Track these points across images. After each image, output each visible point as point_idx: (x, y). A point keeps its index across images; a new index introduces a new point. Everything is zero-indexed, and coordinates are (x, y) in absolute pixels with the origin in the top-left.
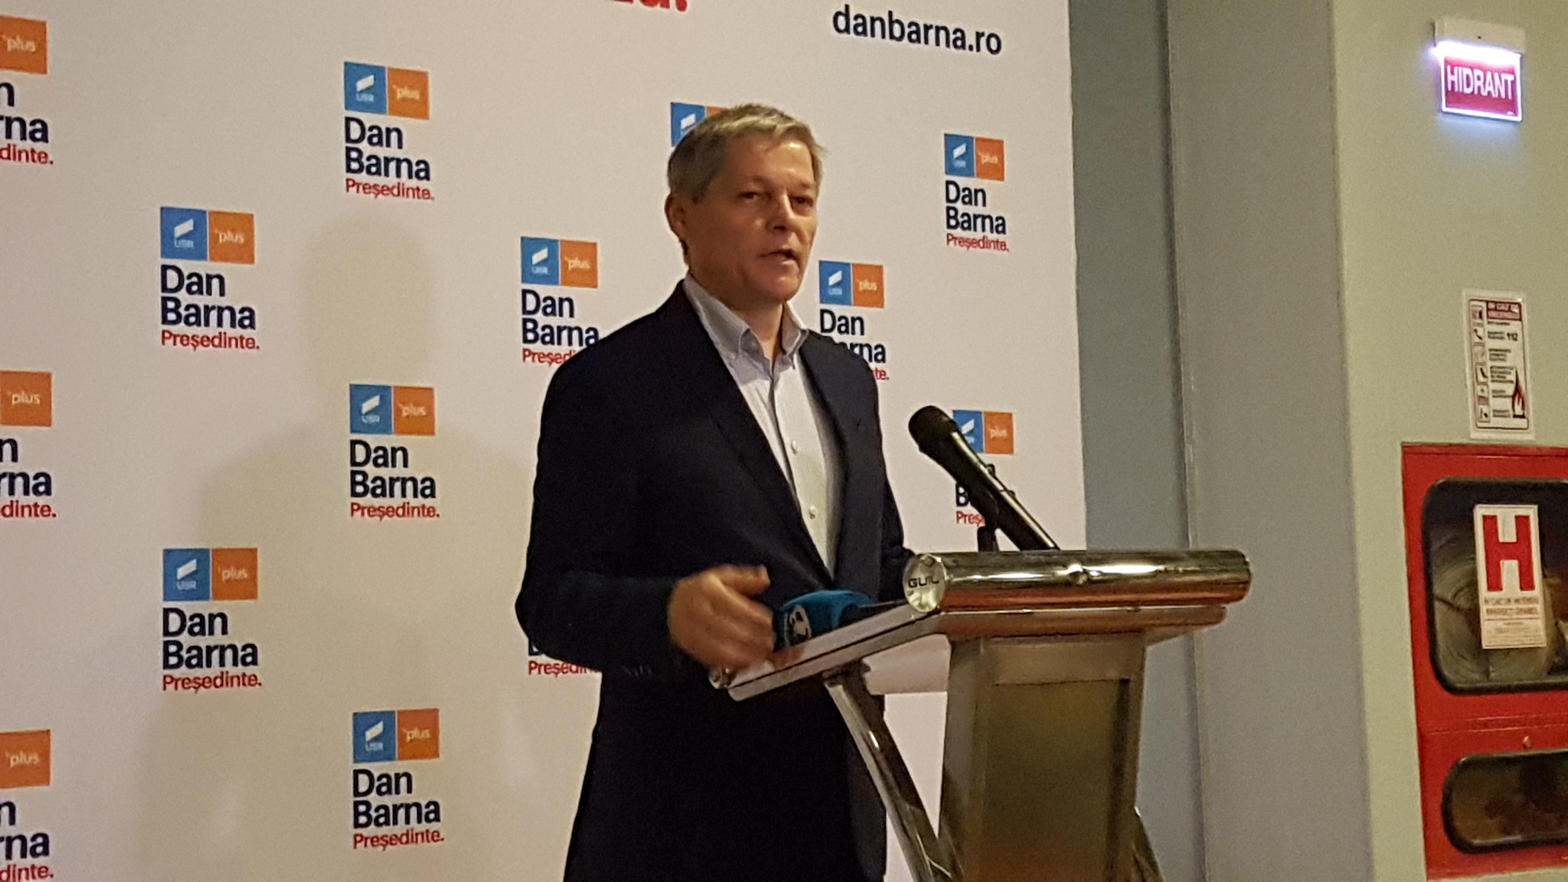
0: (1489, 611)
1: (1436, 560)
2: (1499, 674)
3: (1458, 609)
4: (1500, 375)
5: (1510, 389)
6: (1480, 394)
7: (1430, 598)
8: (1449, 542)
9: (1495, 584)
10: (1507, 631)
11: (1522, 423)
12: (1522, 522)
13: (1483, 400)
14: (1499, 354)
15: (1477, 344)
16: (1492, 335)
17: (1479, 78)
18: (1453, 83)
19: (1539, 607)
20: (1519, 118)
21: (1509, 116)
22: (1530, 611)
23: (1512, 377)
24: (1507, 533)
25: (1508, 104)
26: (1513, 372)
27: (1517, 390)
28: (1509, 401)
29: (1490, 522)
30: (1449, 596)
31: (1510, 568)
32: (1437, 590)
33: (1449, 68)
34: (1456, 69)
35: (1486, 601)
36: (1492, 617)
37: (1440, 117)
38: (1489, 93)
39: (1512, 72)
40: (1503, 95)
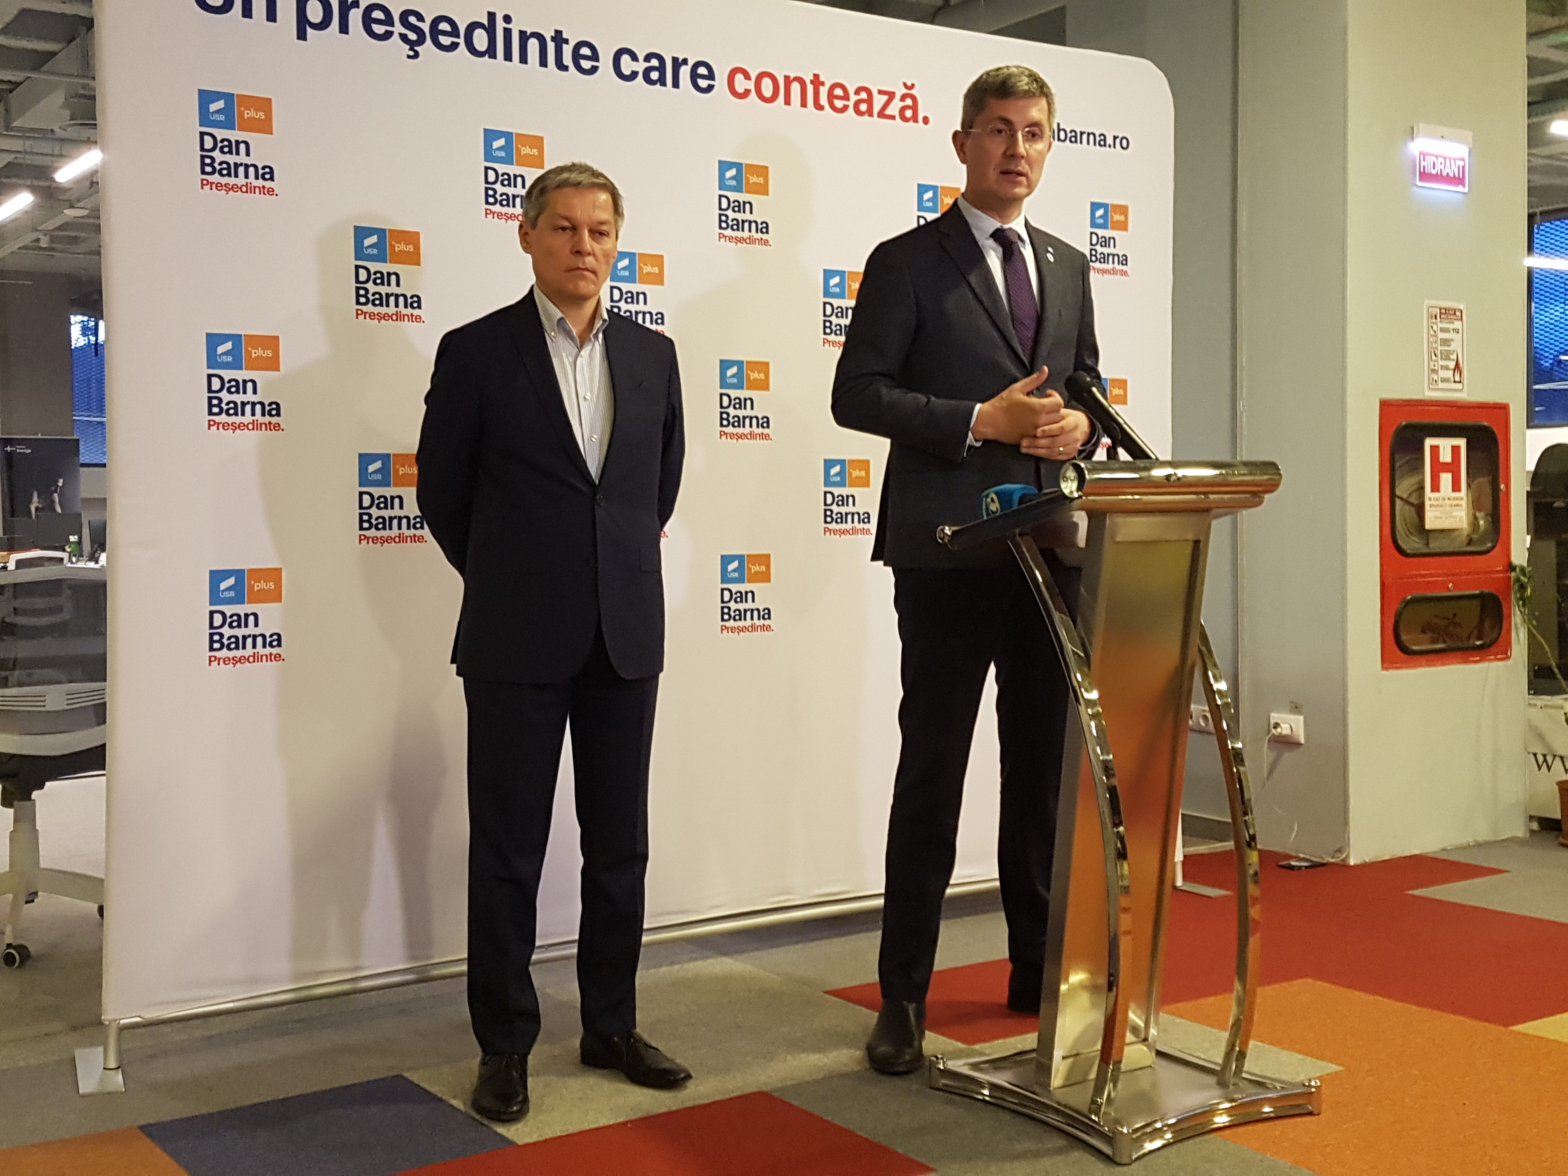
0: (1431, 506)
1: (1397, 474)
2: (1435, 545)
3: (1412, 504)
4: (1446, 356)
5: (1452, 365)
6: (1432, 367)
7: (1393, 496)
8: (1408, 461)
9: (1435, 488)
10: (1441, 518)
11: (1459, 386)
12: (1455, 450)
13: (1434, 371)
14: (1446, 342)
15: (1432, 336)
16: (1443, 330)
17: (1441, 163)
18: (1424, 167)
19: (1464, 503)
20: (1466, 190)
21: (1460, 188)
22: (1457, 505)
23: (1454, 357)
24: (1446, 456)
25: (1460, 181)
26: (1455, 354)
27: (1457, 364)
28: (1452, 372)
29: (1435, 449)
30: (1405, 496)
31: (1446, 478)
32: (1398, 493)
33: (1422, 157)
34: (1426, 157)
35: (1430, 499)
36: (1433, 508)
37: (1415, 189)
38: (1448, 174)
39: (1464, 160)
40: (1457, 175)
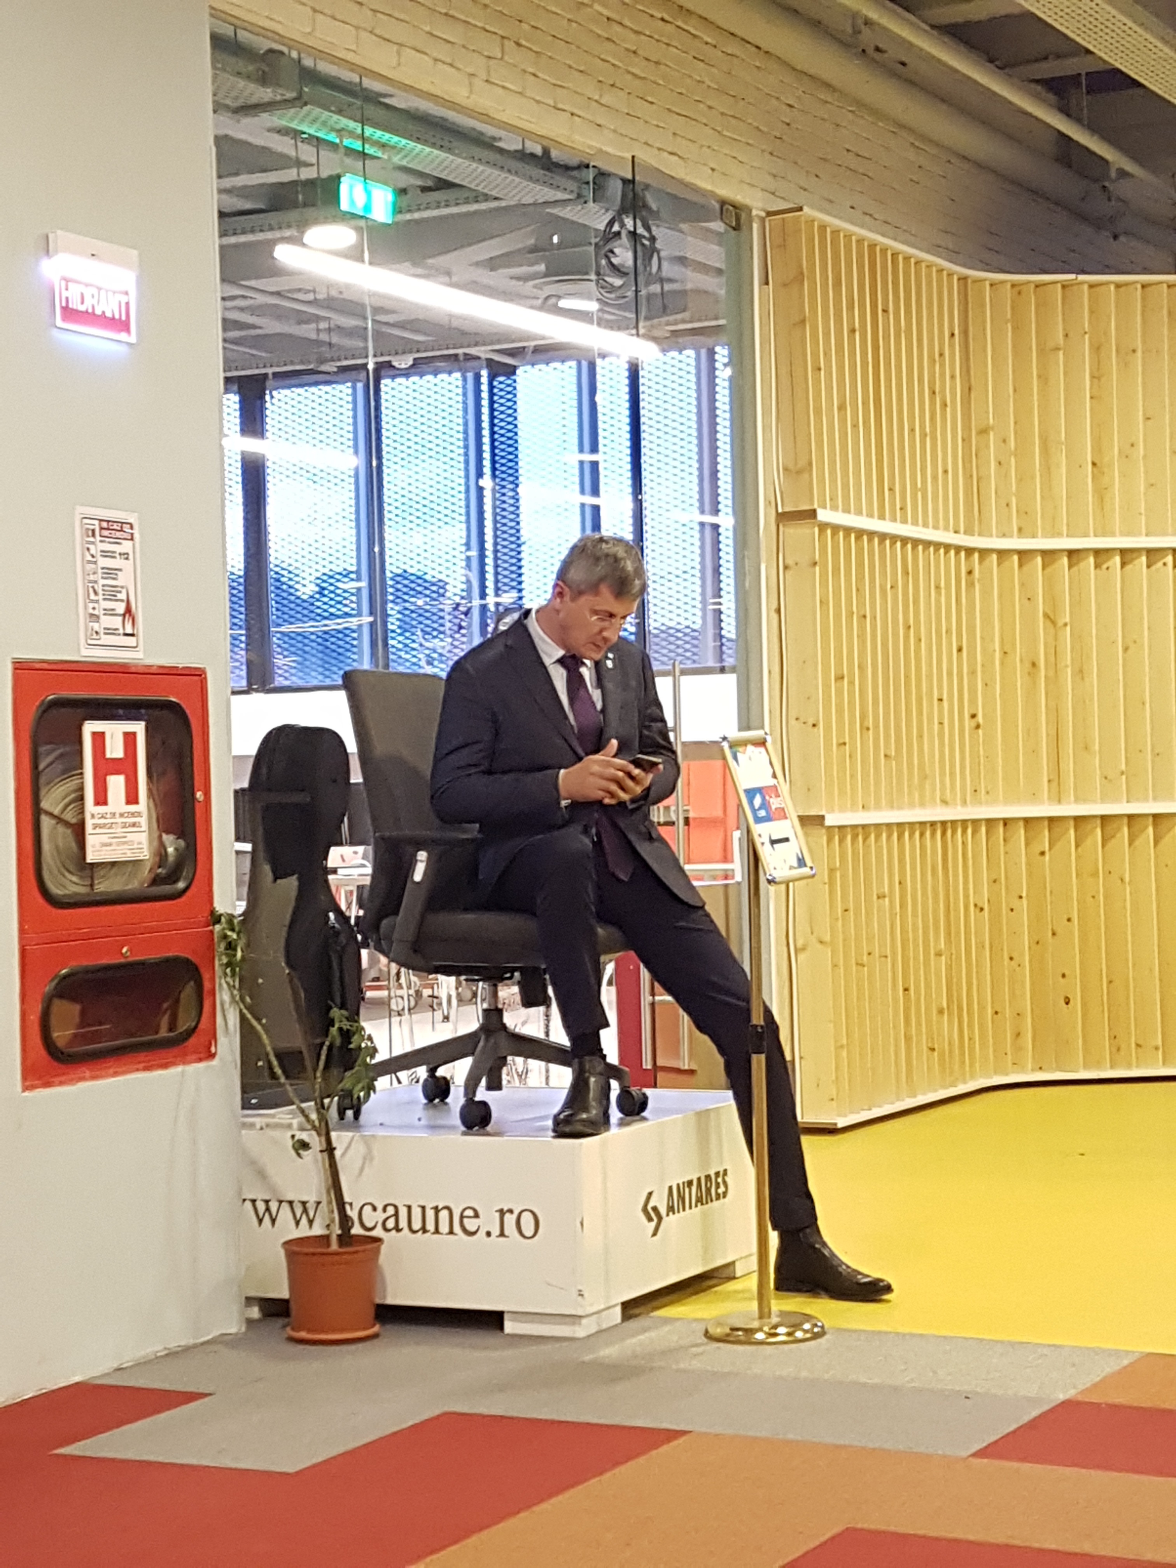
0: (95, 826)
2: (104, 886)
3: (67, 824)
4: (112, 594)
5: (121, 608)
6: (91, 611)
7: (37, 811)
9: (101, 799)
10: (110, 845)
11: (131, 641)
12: (130, 739)
13: (95, 618)
14: (111, 573)
15: (89, 562)
16: (106, 554)
17: (93, 296)
18: (67, 299)
19: (143, 821)
20: (133, 339)
21: (123, 336)
22: (134, 825)
23: (122, 596)
24: (115, 750)
25: (123, 325)
26: (124, 591)
27: (128, 610)
28: (120, 619)
29: (99, 738)
30: (56, 812)
31: (116, 784)
32: (45, 805)
33: (63, 283)
34: (70, 284)
35: (93, 816)
36: (98, 831)
37: (55, 333)
38: (104, 313)
39: (126, 293)
40: (117, 317)
